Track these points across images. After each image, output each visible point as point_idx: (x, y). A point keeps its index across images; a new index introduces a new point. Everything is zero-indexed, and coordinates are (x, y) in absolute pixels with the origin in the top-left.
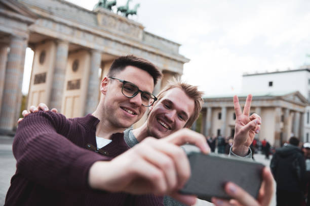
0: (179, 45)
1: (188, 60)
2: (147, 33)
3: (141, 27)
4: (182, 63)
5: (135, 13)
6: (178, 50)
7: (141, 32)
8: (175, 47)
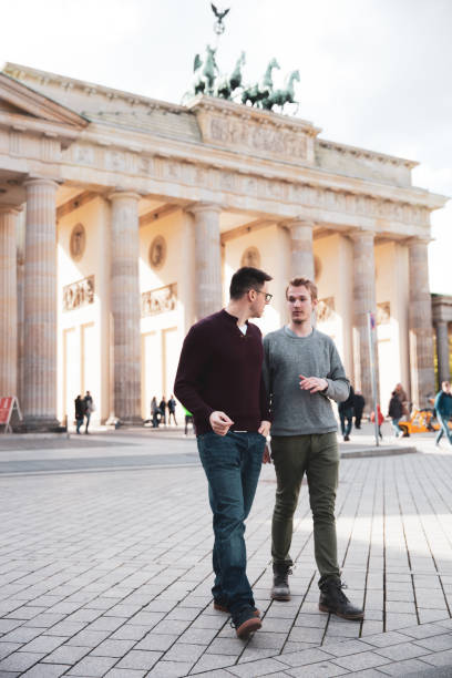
0: (409, 165)
1: (442, 201)
2: (324, 145)
3: (310, 131)
4: (425, 209)
5: (289, 98)
6: (409, 179)
7: (310, 142)
8: (399, 171)
